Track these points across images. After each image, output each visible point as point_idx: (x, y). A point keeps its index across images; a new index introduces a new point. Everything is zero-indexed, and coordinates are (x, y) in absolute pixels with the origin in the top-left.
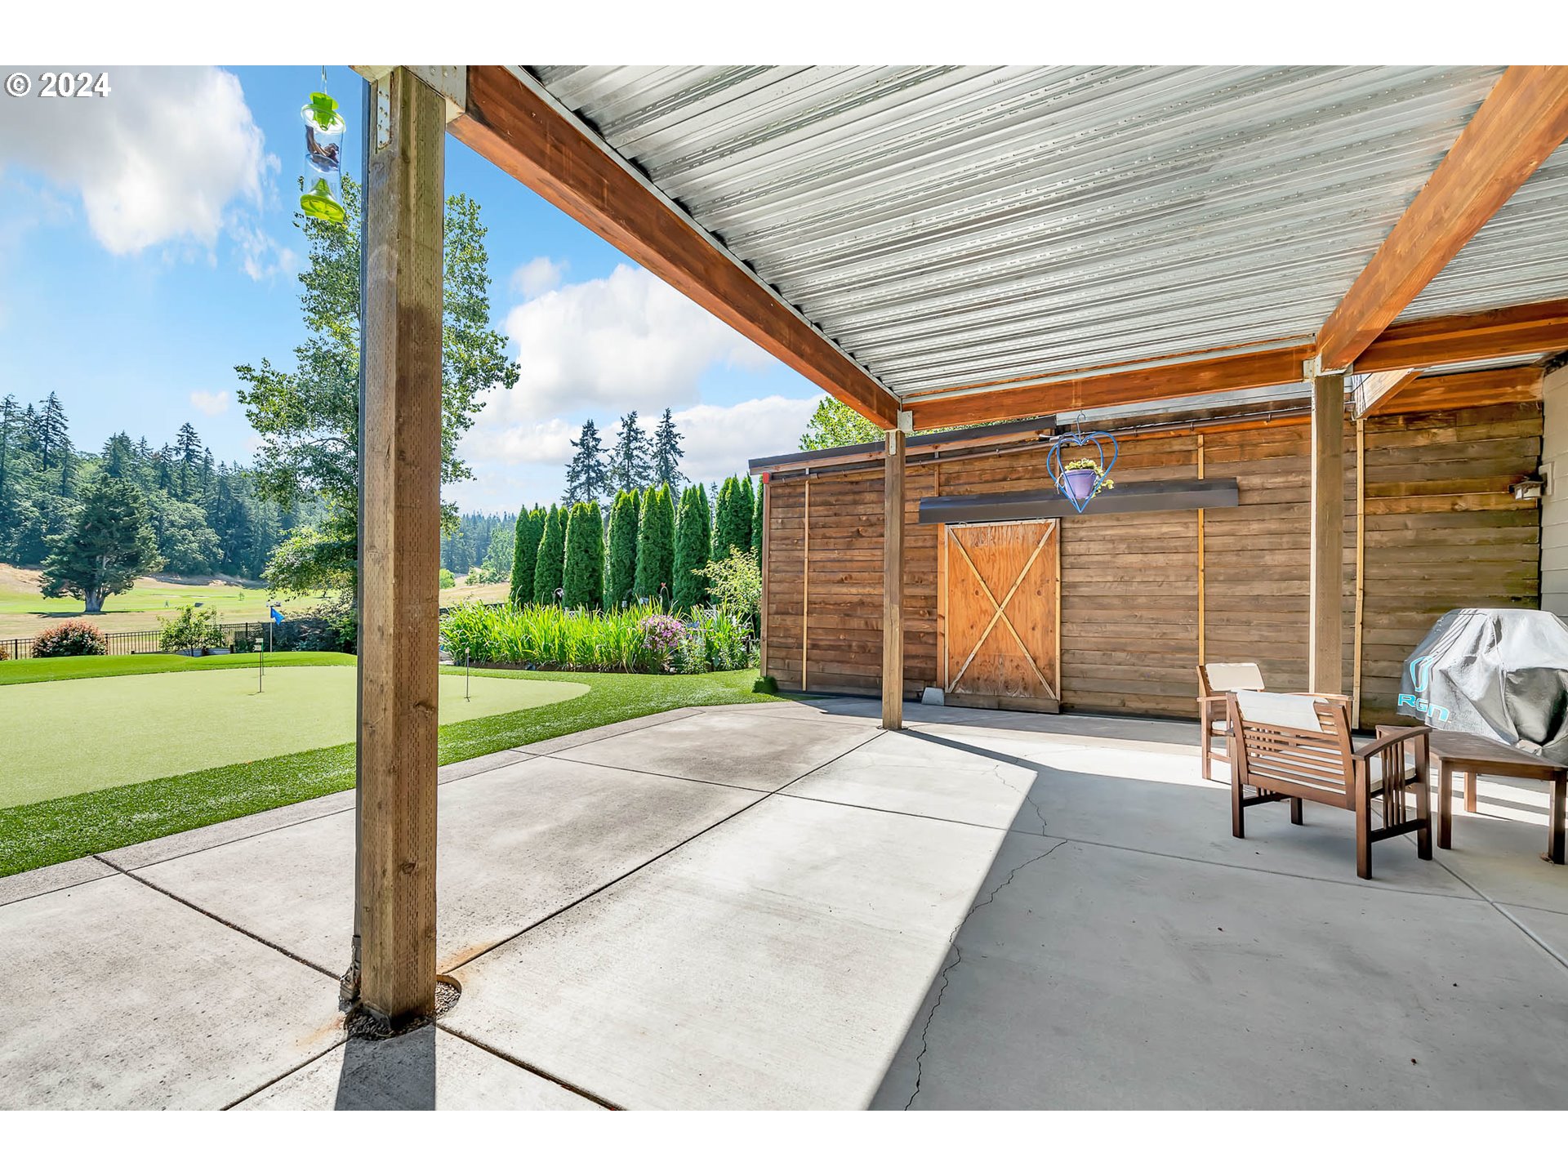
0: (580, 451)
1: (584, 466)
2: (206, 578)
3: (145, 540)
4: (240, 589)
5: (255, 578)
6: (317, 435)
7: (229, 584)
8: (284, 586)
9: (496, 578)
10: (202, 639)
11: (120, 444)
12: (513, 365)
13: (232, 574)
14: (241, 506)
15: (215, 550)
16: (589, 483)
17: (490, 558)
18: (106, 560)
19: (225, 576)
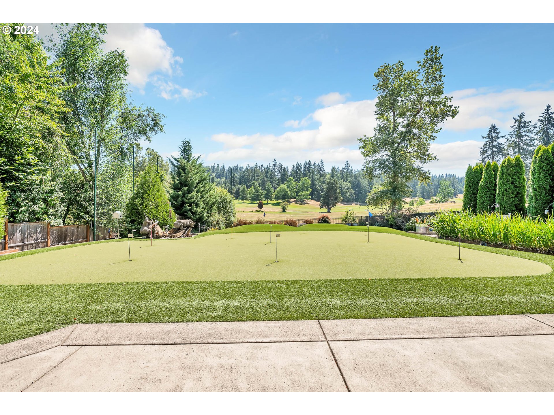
0: (487, 140)
1: (490, 146)
2: (351, 203)
3: (339, 193)
4: (359, 206)
5: (363, 203)
6: (380, 155)
7: (356, 204)
8: (371, 205)
9: (443, 201)
10: (351, 220)
11: (334, 168)
12: (455, 108)
13: (357, 202)
14: (359, 182)
15: (353, 195)
16: (493, 154)
17: (440, 192)
18: (331, 199)
19: (356, 202)
